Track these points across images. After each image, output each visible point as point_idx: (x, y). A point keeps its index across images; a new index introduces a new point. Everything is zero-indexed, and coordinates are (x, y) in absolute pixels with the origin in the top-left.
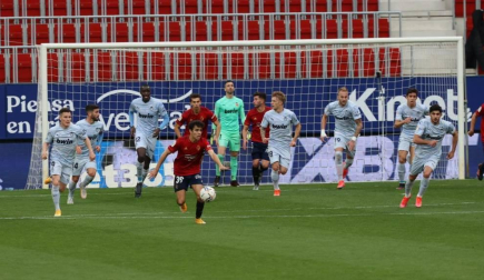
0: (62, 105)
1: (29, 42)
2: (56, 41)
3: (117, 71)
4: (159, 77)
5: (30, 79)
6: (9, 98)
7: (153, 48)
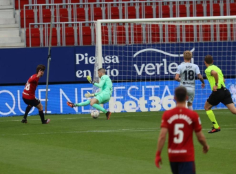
0: (111, 59)
1: (89, 19)
2: (107, 18)
3: (146, 37)
4: (173, 40)
5: (90, 43)
6: (77, 55)
7: (169, 22)
